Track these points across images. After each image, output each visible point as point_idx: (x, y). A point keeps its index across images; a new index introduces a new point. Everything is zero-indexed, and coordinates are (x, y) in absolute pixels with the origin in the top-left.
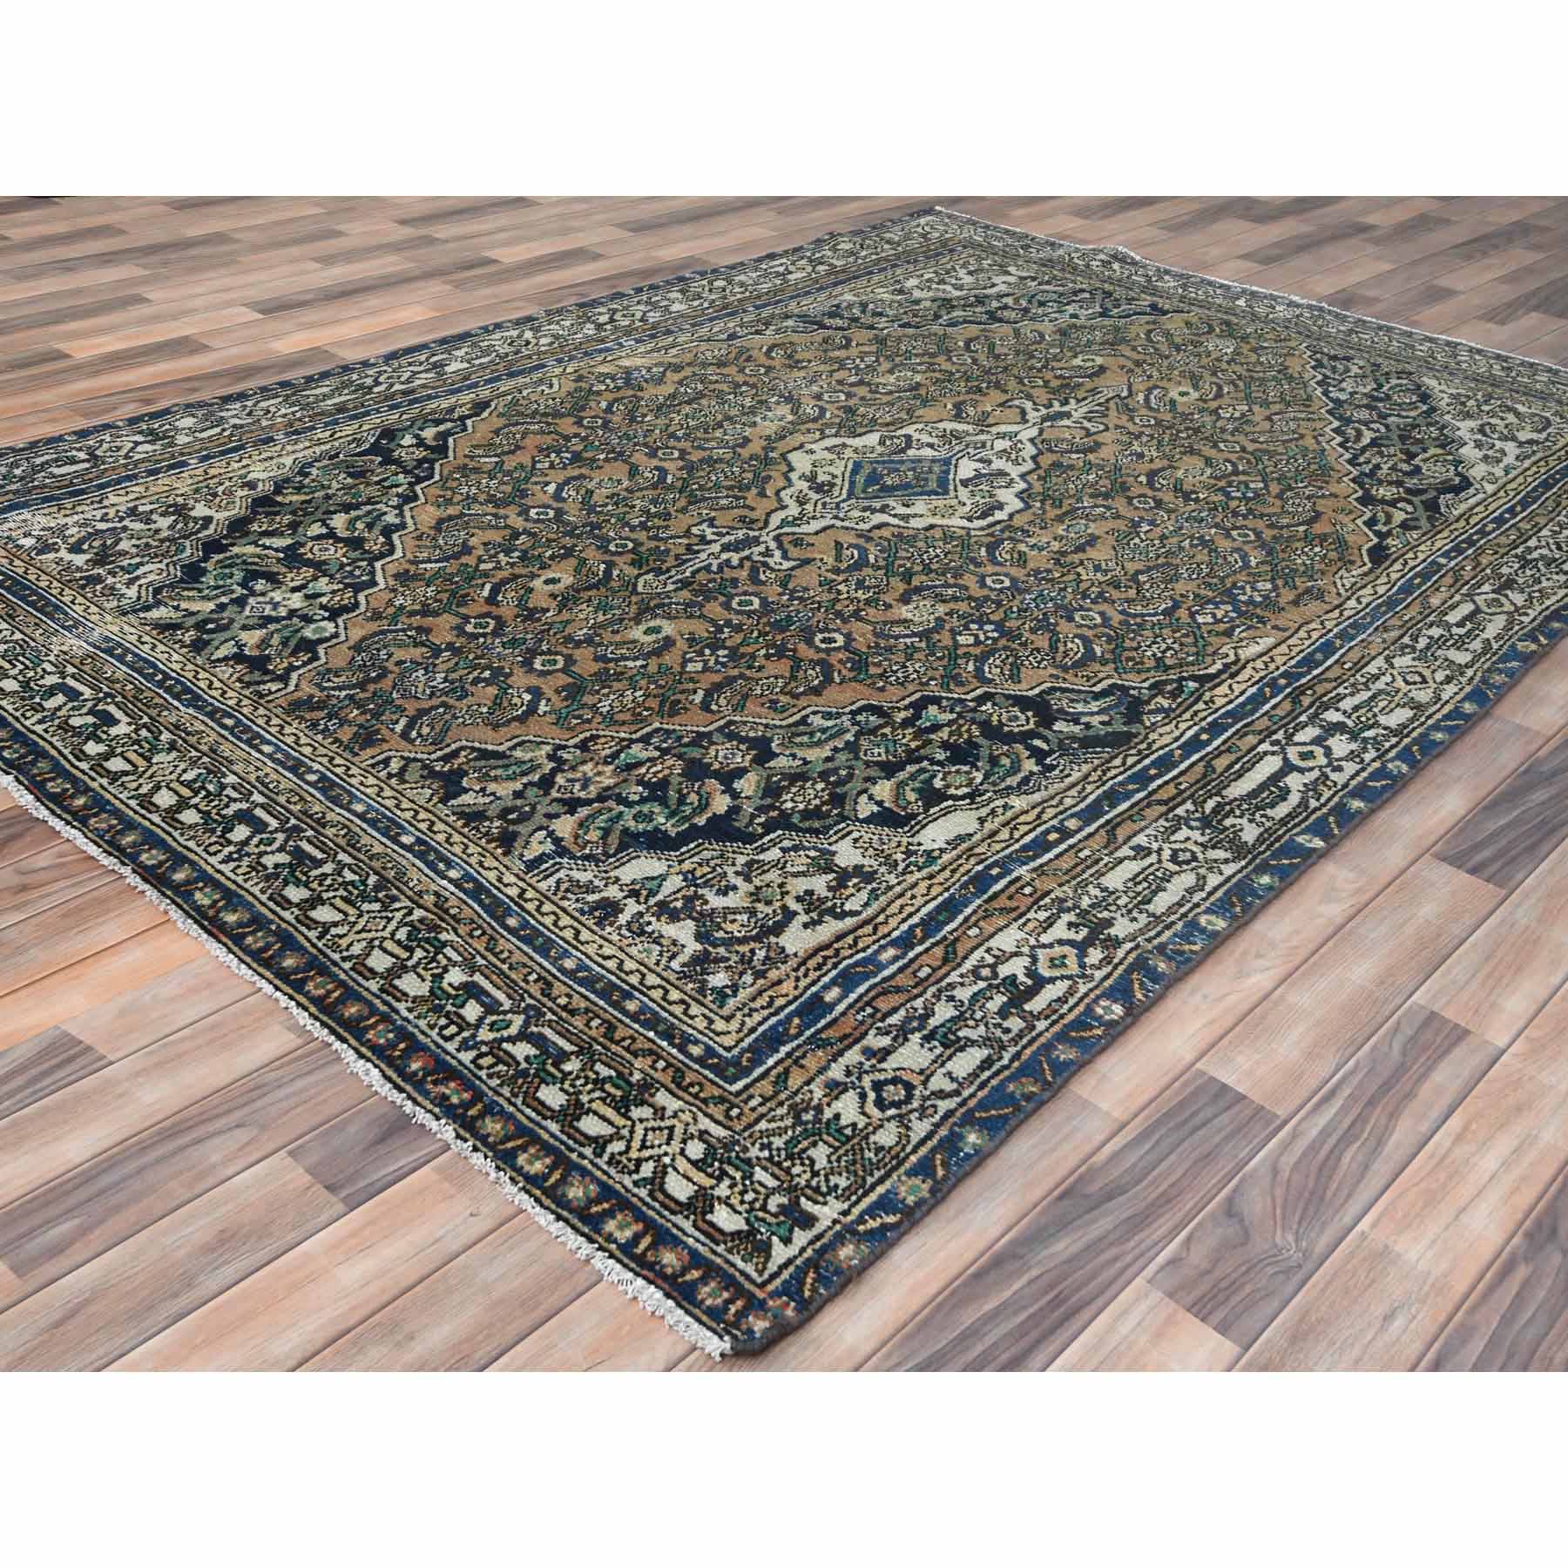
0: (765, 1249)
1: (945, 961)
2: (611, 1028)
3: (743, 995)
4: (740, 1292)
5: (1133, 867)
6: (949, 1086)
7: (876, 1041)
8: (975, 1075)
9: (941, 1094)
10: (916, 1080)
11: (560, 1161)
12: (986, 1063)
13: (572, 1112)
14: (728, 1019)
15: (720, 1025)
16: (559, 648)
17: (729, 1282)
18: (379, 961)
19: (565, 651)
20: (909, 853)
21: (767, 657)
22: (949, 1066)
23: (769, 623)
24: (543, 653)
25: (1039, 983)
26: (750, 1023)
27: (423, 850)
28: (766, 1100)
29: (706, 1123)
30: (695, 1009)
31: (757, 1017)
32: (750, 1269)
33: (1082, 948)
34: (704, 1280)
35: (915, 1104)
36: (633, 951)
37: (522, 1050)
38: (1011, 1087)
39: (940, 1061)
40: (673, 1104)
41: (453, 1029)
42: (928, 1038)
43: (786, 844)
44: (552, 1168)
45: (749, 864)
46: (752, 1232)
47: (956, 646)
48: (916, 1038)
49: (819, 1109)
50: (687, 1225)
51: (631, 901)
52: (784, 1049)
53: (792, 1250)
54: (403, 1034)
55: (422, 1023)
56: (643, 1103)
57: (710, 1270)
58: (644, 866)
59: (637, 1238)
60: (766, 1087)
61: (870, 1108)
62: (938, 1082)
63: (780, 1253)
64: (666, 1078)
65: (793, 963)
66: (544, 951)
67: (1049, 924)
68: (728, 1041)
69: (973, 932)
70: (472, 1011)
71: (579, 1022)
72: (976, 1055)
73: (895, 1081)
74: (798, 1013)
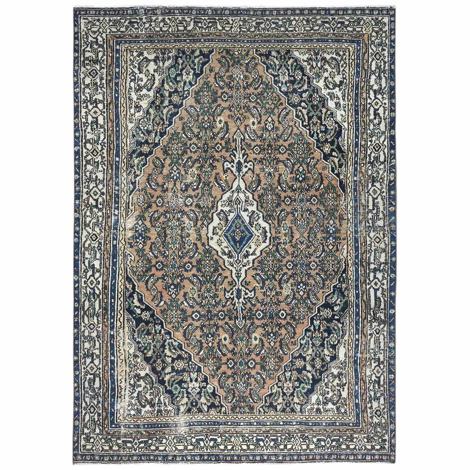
0: (384, 448)
1: (364, 383)
2: (339, 430)
3: (348, 410)
4: (387, 455)
5: (372, 340)
6: (383, 407)
7: (369, 405)
8: (385, 402)
9: (384, 409)
10: (379, 409)
11: (354, 455)
12: (384, 399)
13: (348, 447)
14: (350, 416)
15: (350, 418)
16: (249, 358)
17: (385, 455)
18: (304, 447)
19: (251, 358)
20: (342, 364)
21: (279, 329)
22: (381, 403)
23: (269, 318)
24: (248, 362)
25: (379, 378)
26: (353, 414)
27: (285, 423)
28: (366, 426)
29: (363, 435)
30: (345, 418)
31: (353, 413)
32: (385, 451)
33: (379, 366)
34: (382, 457)
35: (382, 413)
36: (329, 415)
37: (334, 443)
38: (390, 401)
39: (379, 403)
40: (357, 436)
41: (324, 448)
42: (374, 400)
43: (326, 376)
44: (354, 456)
45: (325, 384)
46: (381, 446)
47: (302, 297)
48: (373, 401)
49: (373, 423)
50: (374, 451)
51: (319, 406)
52: (360, 416)
53: (387, 446)
54: (321, 455)
55: (320, 451)
56: (354, 438)
57: (382, 455)
58: (314, 398)
59: (371, 457)
60: (364, 424)
61: (378, 418)
62: (382, 407)
63: (386, 447)
64: (352, 432)
65: (347, 399)
66: (319, 425)
67: (371, 364)
68: (353, 420)
69: (363, 374)
70: (323, 443)
71: (335, 432)
72: (382, 399)
73: (377, 411)
74: (356, 408)
